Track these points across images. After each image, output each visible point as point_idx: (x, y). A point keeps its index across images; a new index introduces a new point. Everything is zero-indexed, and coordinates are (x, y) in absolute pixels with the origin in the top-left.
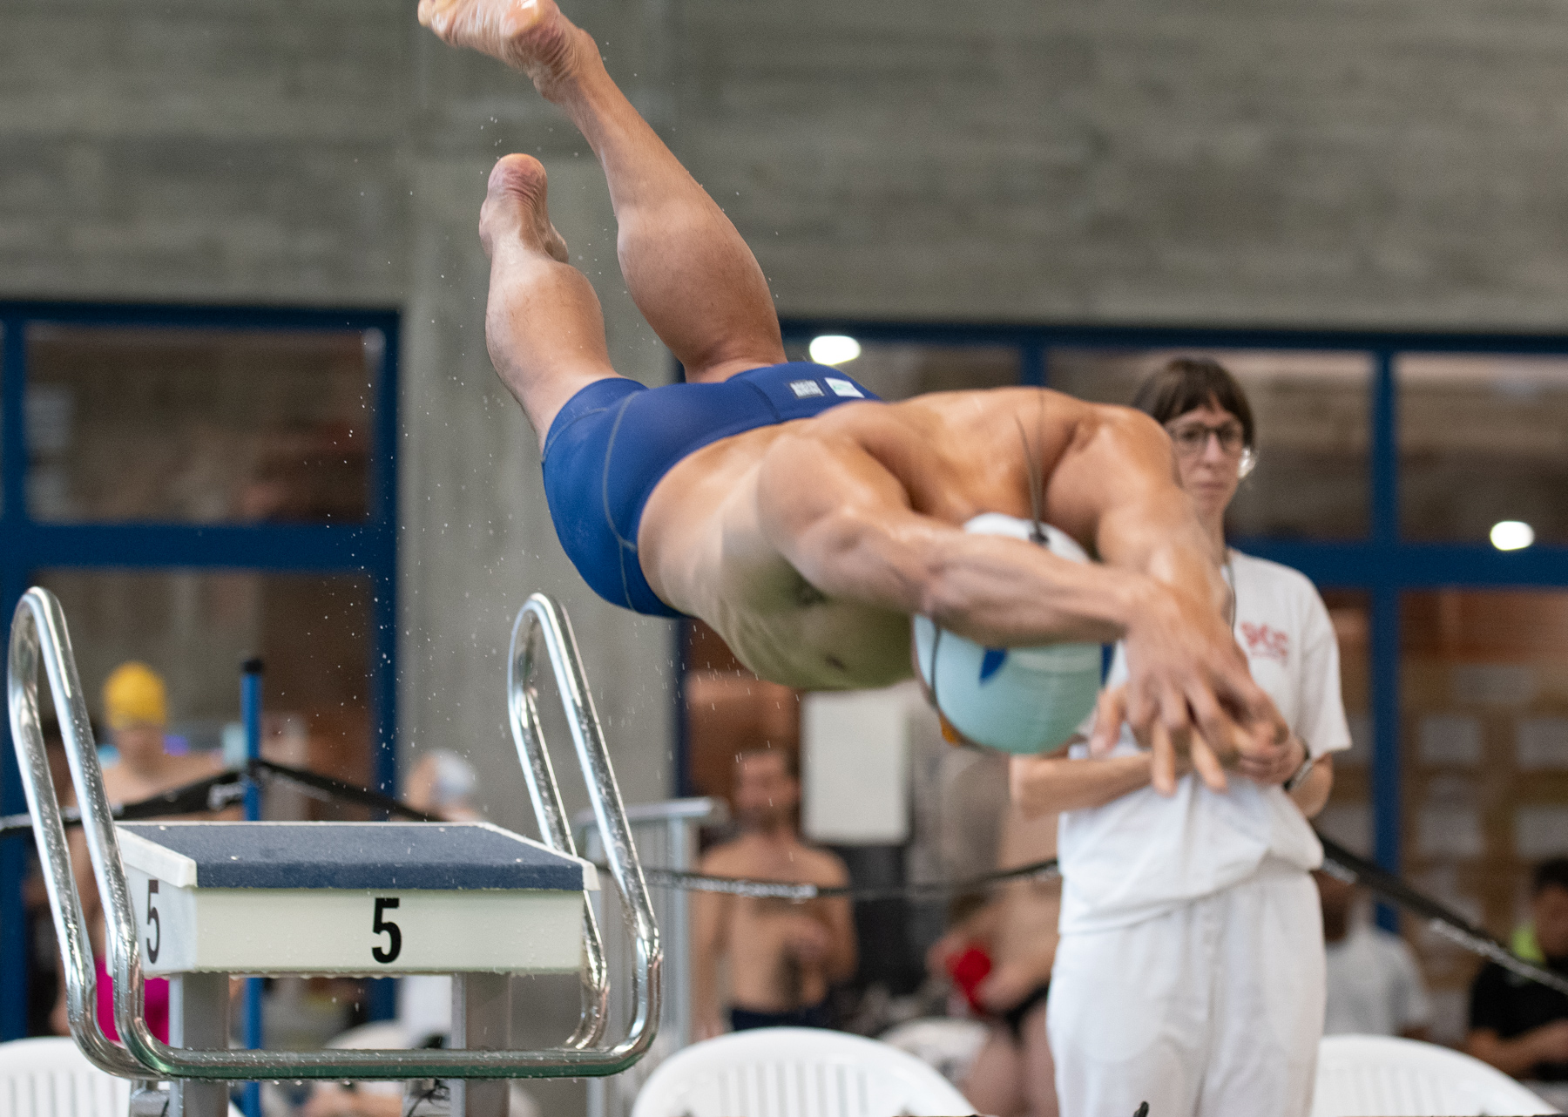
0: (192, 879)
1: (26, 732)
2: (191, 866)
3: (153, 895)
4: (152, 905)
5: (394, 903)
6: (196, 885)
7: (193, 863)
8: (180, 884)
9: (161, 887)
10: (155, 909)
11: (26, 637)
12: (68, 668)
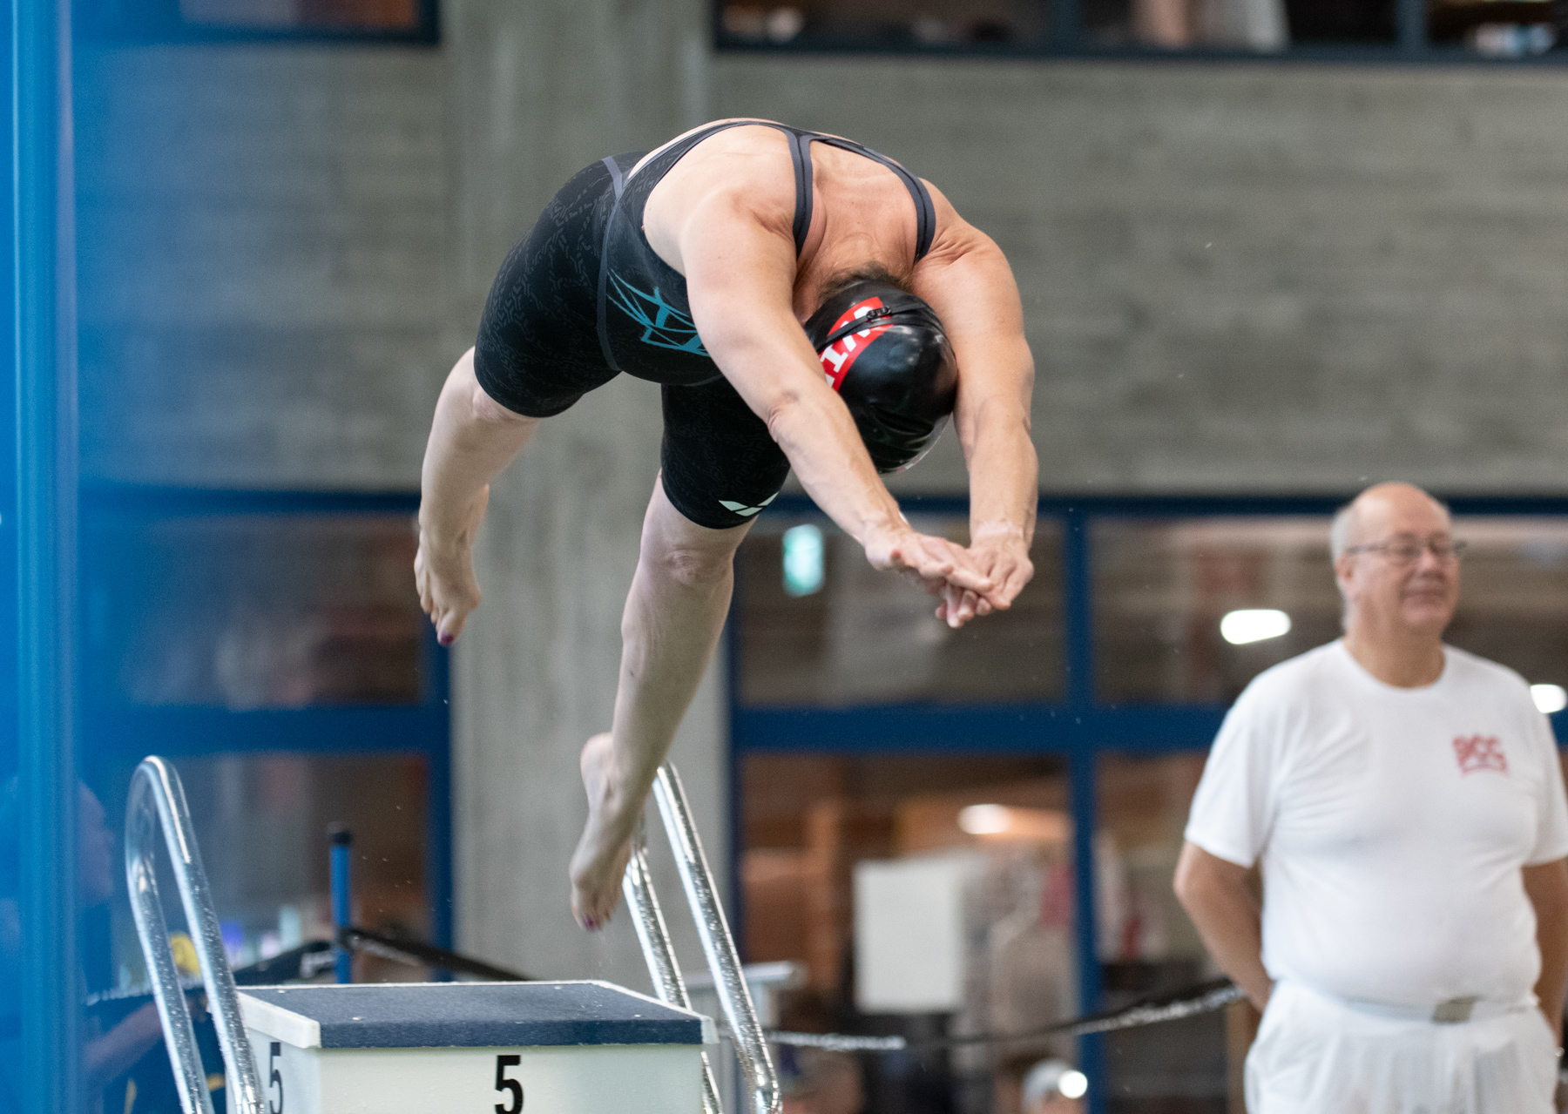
0: (315, 1040)
1: (144, 900)
2: (314, 1027)
3: (275, 1058)
4: (275, 1067)
5: (515, 1060)
6: (320, 1046)
7: (317, 1024)
8: (304, 1045)
9: (283, 1049)
10: (277, 1072)
11: (142, 805)
12: (186, 834)
